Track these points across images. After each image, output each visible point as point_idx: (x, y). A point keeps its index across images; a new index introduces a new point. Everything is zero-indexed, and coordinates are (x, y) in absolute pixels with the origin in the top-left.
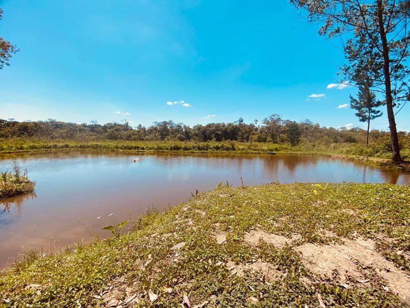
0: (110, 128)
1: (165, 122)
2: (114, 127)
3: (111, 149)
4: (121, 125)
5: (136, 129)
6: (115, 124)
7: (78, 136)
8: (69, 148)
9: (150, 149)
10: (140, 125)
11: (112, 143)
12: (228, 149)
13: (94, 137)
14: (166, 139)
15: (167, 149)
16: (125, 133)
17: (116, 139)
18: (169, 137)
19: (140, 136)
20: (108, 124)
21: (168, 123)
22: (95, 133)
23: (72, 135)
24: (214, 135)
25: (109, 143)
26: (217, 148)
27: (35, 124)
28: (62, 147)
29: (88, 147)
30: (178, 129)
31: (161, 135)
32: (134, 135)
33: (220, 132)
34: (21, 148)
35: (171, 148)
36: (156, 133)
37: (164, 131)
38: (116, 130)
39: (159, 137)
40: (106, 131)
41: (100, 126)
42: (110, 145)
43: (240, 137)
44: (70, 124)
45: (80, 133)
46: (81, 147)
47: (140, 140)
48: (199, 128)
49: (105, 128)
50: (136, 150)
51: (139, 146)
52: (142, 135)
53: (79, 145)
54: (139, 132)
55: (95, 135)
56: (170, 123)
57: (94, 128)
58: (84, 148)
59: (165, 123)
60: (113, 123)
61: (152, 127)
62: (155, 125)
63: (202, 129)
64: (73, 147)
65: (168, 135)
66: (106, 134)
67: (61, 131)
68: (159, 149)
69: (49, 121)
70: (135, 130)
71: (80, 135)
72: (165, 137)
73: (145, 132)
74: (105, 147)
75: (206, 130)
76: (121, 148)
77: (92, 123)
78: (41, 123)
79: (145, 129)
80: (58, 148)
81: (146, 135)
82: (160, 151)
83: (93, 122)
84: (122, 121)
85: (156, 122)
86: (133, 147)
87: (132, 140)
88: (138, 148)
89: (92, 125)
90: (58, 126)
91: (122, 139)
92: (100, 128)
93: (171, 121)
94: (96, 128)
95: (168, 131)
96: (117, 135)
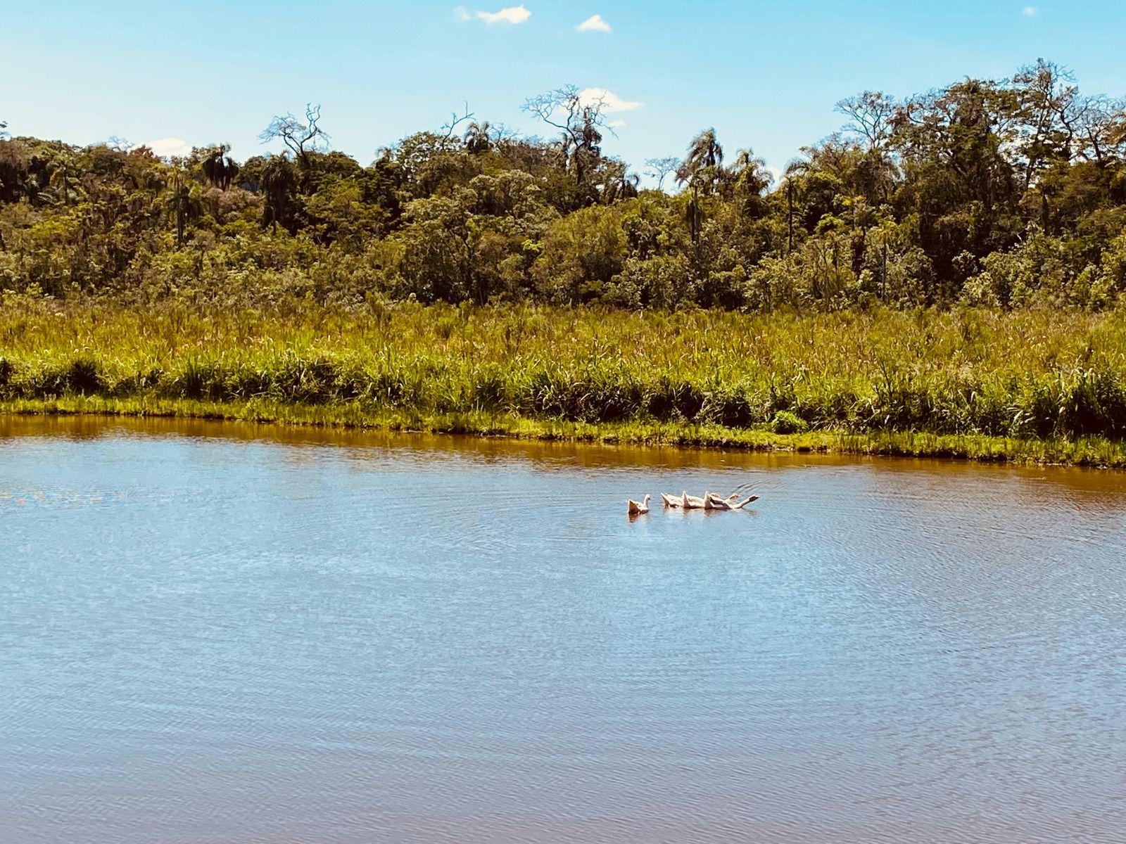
0: (426, 189)
1: (973, 89)
2: (467, 172)
3: (444, 407)
4: (527, 156)
5: (673, 188)
6: (479, 146)
7: (165, 263)
8: (106, 393)
10: (709, 145)
11: (444, 354)
13: (293, 276)
14: (975, 286)
15: (993, 422)
17: (481, 299)
18: (1018, 263)
19: (701, 259)
20: (409, 147)
21: (1007, 103)
22: (304, 240)
23: (121, 259)
25: (421, 355)
29: (253, 386)
31: (926, 237)
32: (644, 245)
35: (1044, 407)
36: (868, 221)
38: (489, 205)
39: (897, 267)
40: (394, 220)
41: (340, 166)
42: (431, 370)
45: (182, 241)
46: (193, 386)
47: (705, 299)
49: (386, 183)
50: (673, 430)
51: (699, 381)
52: (729, 252)
53: (175, 371)
54: (692, 215)
55: (303, 260)
56: (1035, 96)
58: (220, 393)
60: (460, 131)
61: (831, 159)
65: (1007, 244)
66: (397, 245)
67: (43, 224)
68: (903, 421)
70: (658, 196)
71: (185, 257)
72: (973, 269)
73: (756, 210)
74: (388, 390)
76: (533, 407)
77: (276, 148)
79: (754, 185)
80: (19, 391)
81: (767, 243)
82: (921, 440)
83: (285, 130)
84: (538, 106)
85: (872, 102)
86: (636, 393)
87: (622, 303)
88: (689, 403)
89: (281, 162)
91: (530, 288)
92: (347, 192)
93: (1046, 79)
94: (309, 186)
95: (1010, 190)
96: (491, 256)
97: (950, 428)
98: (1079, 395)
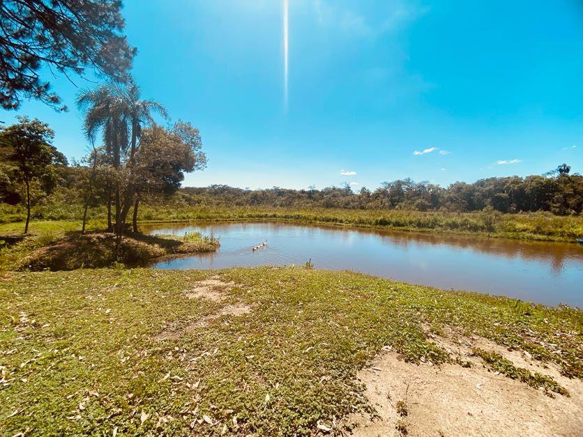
0: (327, 194)
1: (399, 181)
2: (332, 192)
4: (339, 190)
5: (358, 194)
6: (334, 189)
7: (296, 203)
8: (276, 218)
9: (350, 222)
10: (364, 188)
12: (475, 228)
14: (397, 207)
16: (343, 199)
20: (325, 189)
21: (404, 183)
22: (312, 200)
23: (291, 203)
24: (489, 200)
26: (454, 226)
27: (264, 192)
28: (271, 217)
30: (420, 192)
32: (353, 201)
33: (505, 195)
34: (242, 217)
35: (377, 221)
36: (383, 198)
37: (396, 196)
38: (334, 196)
39: (387, 204)
40: (323, 198)
41: (317, 191)
43: (558, 205)
44: (290, 192)
48: (458, 188)
49: (322, 194)
50: (333, 223)
52: (364, 202)
54: (359, 197)
55: (311, 203)
56: (408, 182)
57: (311, 195)
59: (399, 183)
60: (332, 187)
61: (379, 190)
62: (382, 187)
63: (463, 191)
64: (279, 217)
65: (402, 202)
66: (322, 201)
67: (283, 199)
68: (360, 223)
69: (273, 188)
70: (356, 195)
72: (397, 205)
73: (369, 197)
75: (474, 191)
77: (310, 189)
78: (268, 190)
79: (369, 194)
83: (311, 187)
84: (342, 184)
85: (386, 183)
88: (336, 220)
89: (310, 191)
90: (280, 193)
92: (317, 195)
93: (409, 180)
94: (313, 194)
95: (403, 194)
96: (334, 202)
97: (366, 224)
98: (381, 221)
